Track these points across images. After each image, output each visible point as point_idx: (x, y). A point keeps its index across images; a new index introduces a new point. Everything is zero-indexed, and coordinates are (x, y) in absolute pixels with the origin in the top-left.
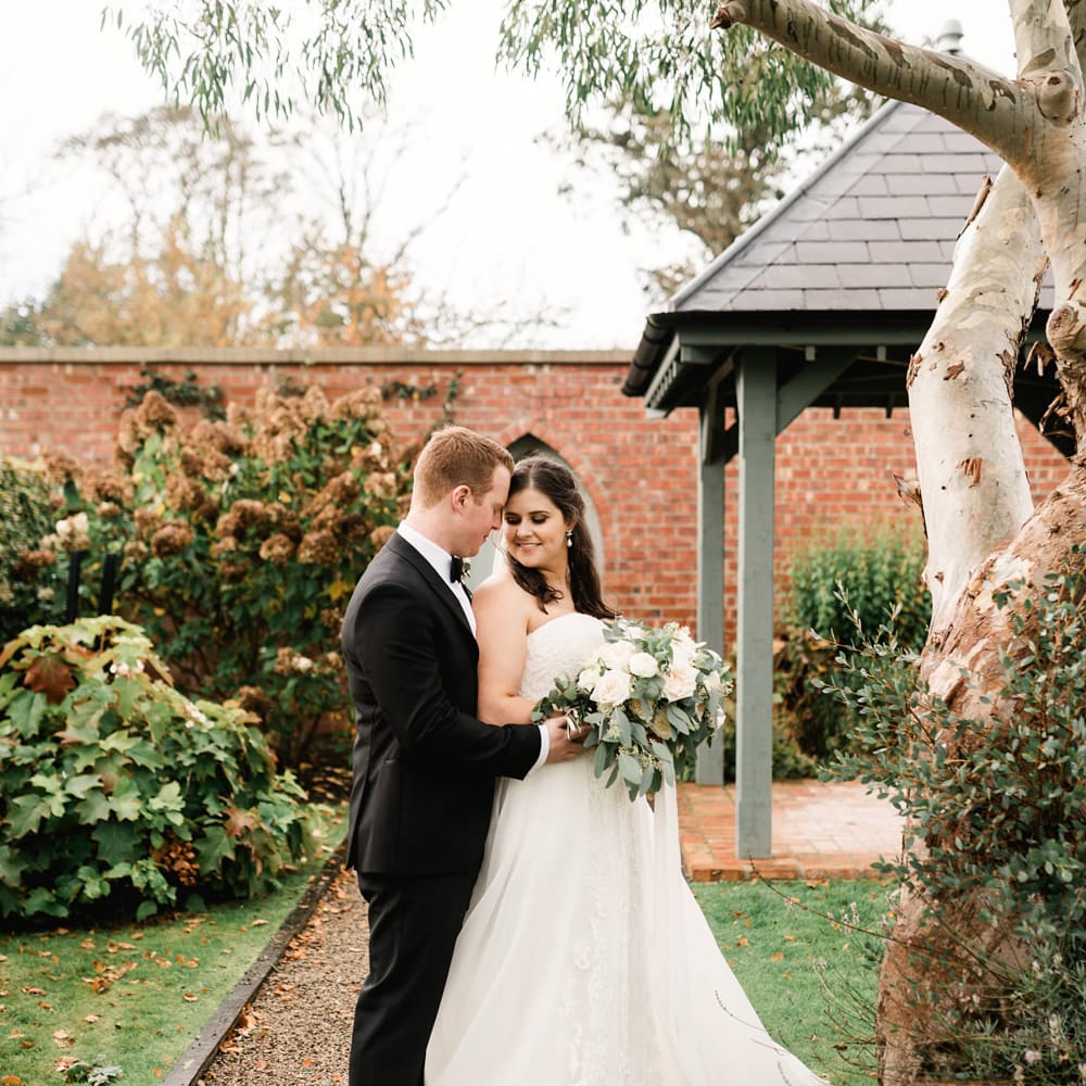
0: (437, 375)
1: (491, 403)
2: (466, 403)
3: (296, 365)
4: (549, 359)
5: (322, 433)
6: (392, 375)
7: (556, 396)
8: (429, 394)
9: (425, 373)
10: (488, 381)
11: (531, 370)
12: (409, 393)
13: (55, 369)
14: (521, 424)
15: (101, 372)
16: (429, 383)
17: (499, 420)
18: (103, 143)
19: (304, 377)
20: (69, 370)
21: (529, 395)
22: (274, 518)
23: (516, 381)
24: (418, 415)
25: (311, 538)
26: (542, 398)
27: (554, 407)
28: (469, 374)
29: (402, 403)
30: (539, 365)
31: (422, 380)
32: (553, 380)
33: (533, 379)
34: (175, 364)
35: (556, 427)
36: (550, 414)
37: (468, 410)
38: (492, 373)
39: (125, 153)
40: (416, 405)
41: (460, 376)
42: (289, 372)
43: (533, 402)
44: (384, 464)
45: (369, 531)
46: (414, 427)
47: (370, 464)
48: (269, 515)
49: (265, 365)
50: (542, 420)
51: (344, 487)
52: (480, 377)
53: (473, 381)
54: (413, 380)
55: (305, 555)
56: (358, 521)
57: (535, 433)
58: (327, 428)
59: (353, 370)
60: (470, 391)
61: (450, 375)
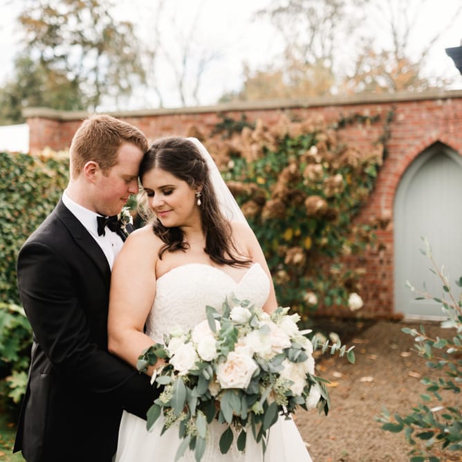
0: (379, 109)
1: (415, 123)
2: (399, 124)
3: (298, 108)
4: (451, 94)
5: (289, 144)
6: (354, 111)
7: (456, 117)
8: (376, 120)
9: (373, 107)
10: (413, 110)
11: (440, 103)
12: (363, 120)
13: (176, 118)
14: (433, 135)
15: (198, 117)
16: (375, 114)
17: (419, 133)
19: (304, 113)
20: (183, 117)
21: (438, 118)
23: (430, 109)
24: (370, 132)
25: (269, 204)
26: (447, 120)
27: (455, 123)
28: (400, 107)
29: (360, 126)
30: (444, 99)
31: (372, 112)
32: (454, 108)
33: (440, 108)
34: (235, 111)
35: (456, 136)
36: (452, 128)
37: (400, 128)
38: (415, 106)
40: (369, 126)
41: (395, 109)
42: (295, 112)
43: (441, 122)
45: (304, 199)
46: (367, 139)
48: (246, 191)
49: (283, 109)
50: (447, 132)
51: (290, 173)
52: (407, 109)
53: (403, 111)
54: (366, 112)
56: (297, 194)
57: (443, 139)
59: (332, 109)
60: (401, 117)
61: (388, 108)
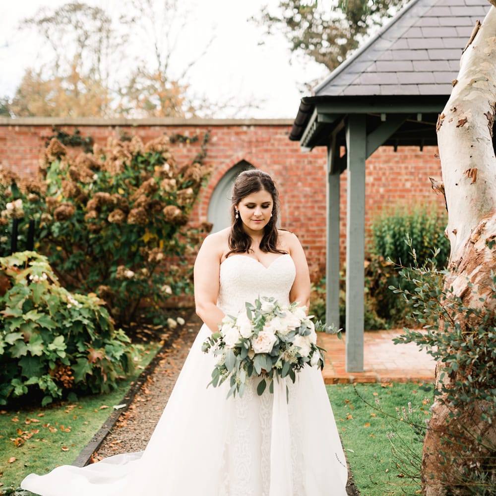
0: (198, 131)
1: (225, 145)
2: (213, 145)
3: (128, 126)
4: (253, 122)
5: (140, 159)
6: (176, 131)
7: (257, 141)
8: (194, 141)
9: (192, 130)
10: (223, 134)
11: (245, 129)
12: (184, 140)
13: (10, 128)
14: (240, 155)
15: (33, 130)
16: (194, 135)
17: (229, 153)
18: (41, 22)
19: (133, 132)
20: (17, 129)
21: (243, 141)
22: (115, 201)
23: (237, 134)
24: (189, 151)
25: (134, 211)
26: (250, 143)
27: (256, 146)
28: (214, 130)
29: (181, 145)
30: (249, 126)
31: (191, 133)
32: (256, 133)
33: (245, 133)
34: (69, 126)
35: (257, 156)
36: (254, 150)
37: (214, 148)
38: (225, 130)
39: (51, 26)
40: (188, 146)
41: (209, 131)
42: (125, 130)
43: (245, 144)
44: (171, 175)
45: (162, 208)
46: (187, 157)
47: (164, 175)
48: (113, 201)
49: (114, 126)
50: (250, 153)
51: (150, 186)
52: (220, 132)
53: (216, 134)
54: (186, 133)
55: (131, 220)
56: (157, 203)
57: (247, 159)
58: (142, 156)
59: (157, 128)
60: (214, 139)
61: (205, 131)
